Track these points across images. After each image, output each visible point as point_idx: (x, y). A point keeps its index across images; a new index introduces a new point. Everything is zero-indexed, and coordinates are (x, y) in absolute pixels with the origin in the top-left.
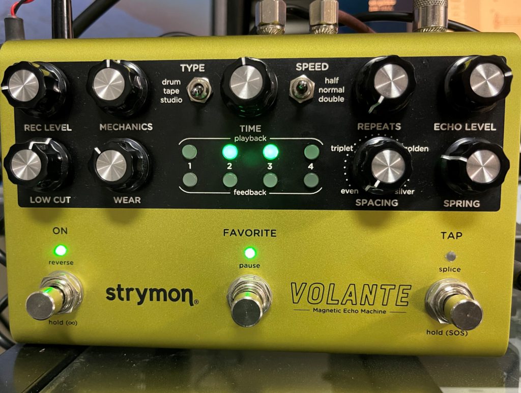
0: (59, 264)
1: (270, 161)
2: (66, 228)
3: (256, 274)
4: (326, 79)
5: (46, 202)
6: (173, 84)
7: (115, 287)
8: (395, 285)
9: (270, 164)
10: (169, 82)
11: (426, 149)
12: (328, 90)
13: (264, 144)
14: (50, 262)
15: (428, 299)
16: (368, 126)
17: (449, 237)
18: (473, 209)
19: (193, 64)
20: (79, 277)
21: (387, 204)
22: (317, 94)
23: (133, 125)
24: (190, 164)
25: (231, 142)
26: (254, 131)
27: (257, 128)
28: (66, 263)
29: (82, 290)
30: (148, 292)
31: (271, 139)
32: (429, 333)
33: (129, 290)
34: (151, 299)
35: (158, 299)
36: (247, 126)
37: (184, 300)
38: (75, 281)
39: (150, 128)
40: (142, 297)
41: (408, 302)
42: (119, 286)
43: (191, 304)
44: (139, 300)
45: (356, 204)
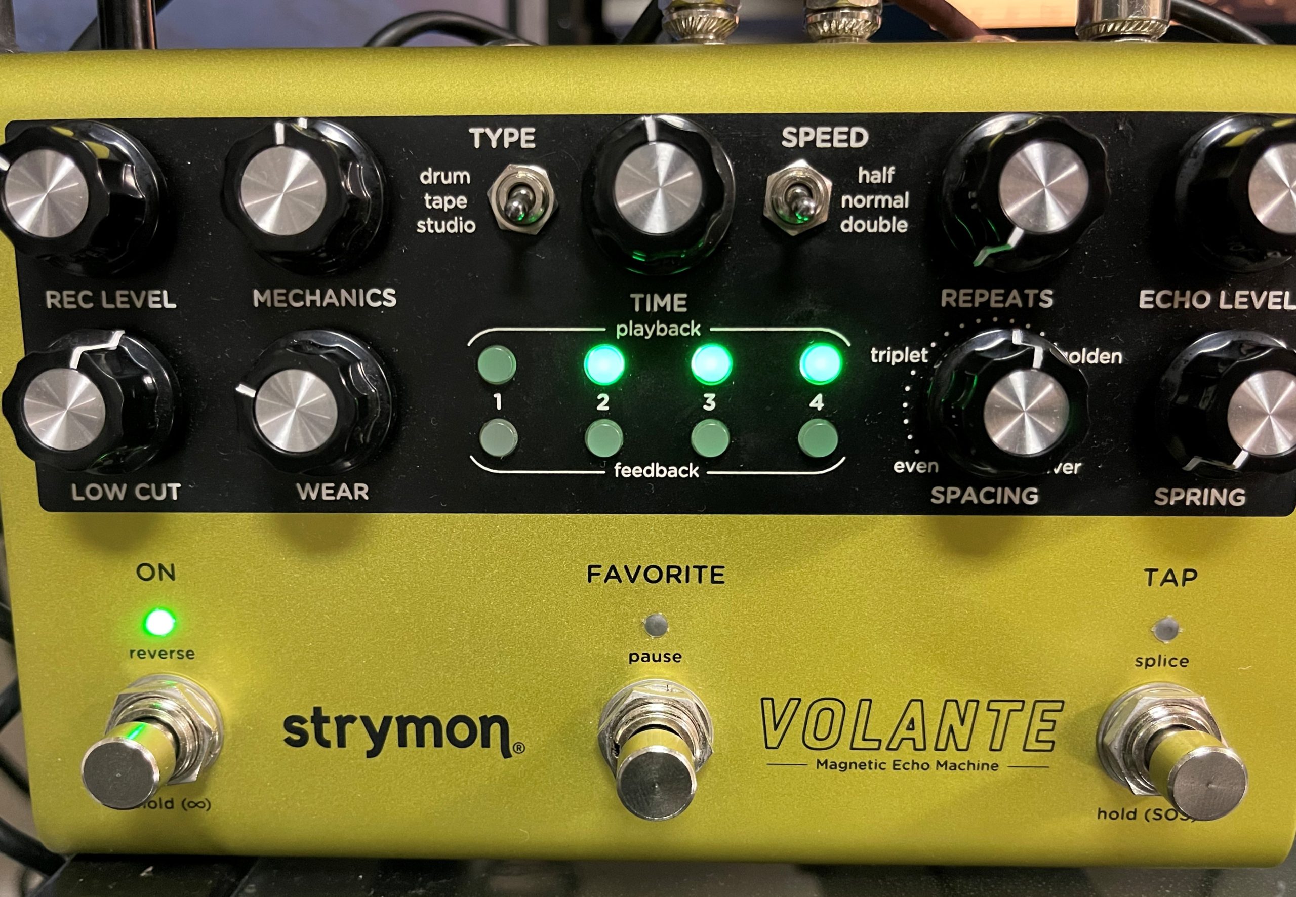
0: (157, 656)
1: (710, 389)
2: (172, 566)
3: (672, 678)
4: (862, 172)
5: (116, 496)
6: (449, 181)
7: (308, 715)
8: (1023, 702)
9: (710, 397)
10: (439, 177)
11: (1117, 356)
12: (865, 201)
13: (693, 343)
14: (132, 652)
15: (1104, 736)
16: (969, 298)
17: (1165, 580)
18: (1229, 511)
19: (504, 126)
20: (211, 690)
21: (1010, 499)
22: (838, 213)
23: (344, 292)
24: (498, 396)
25: (609, 337)
26: (668, 309)
27: (677, 302)
28: (175, 655)
29: (220, 721)
30: (394, 726)
31: (712, 329)
32: (1102, 815)
33: (342, 722)
34: (402, 743)
35: (420, 743)
36: (648, 296)
37: (486, 743)
38: (202, 701)
39: (390, 301)
40: (378, 738)
41: (1053, 742)
42: (317, 710)
43: (506, 754)
44: (370, 745)
45: (933, 500)
